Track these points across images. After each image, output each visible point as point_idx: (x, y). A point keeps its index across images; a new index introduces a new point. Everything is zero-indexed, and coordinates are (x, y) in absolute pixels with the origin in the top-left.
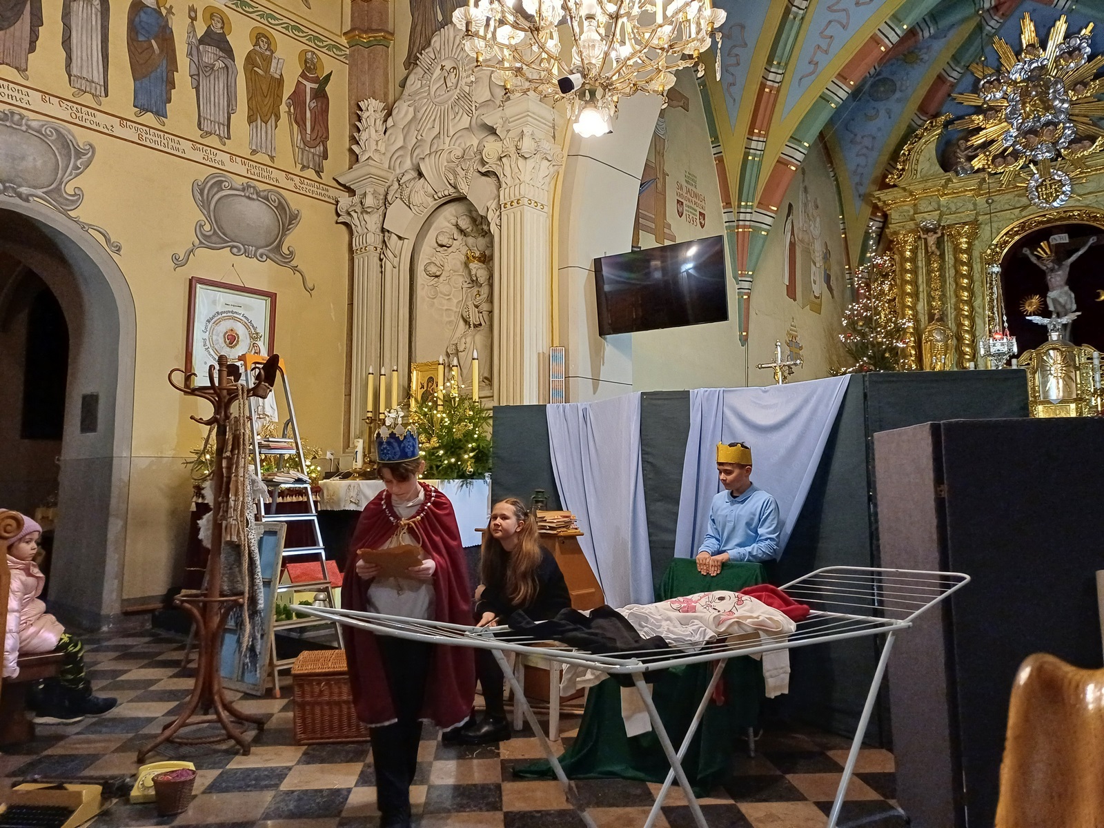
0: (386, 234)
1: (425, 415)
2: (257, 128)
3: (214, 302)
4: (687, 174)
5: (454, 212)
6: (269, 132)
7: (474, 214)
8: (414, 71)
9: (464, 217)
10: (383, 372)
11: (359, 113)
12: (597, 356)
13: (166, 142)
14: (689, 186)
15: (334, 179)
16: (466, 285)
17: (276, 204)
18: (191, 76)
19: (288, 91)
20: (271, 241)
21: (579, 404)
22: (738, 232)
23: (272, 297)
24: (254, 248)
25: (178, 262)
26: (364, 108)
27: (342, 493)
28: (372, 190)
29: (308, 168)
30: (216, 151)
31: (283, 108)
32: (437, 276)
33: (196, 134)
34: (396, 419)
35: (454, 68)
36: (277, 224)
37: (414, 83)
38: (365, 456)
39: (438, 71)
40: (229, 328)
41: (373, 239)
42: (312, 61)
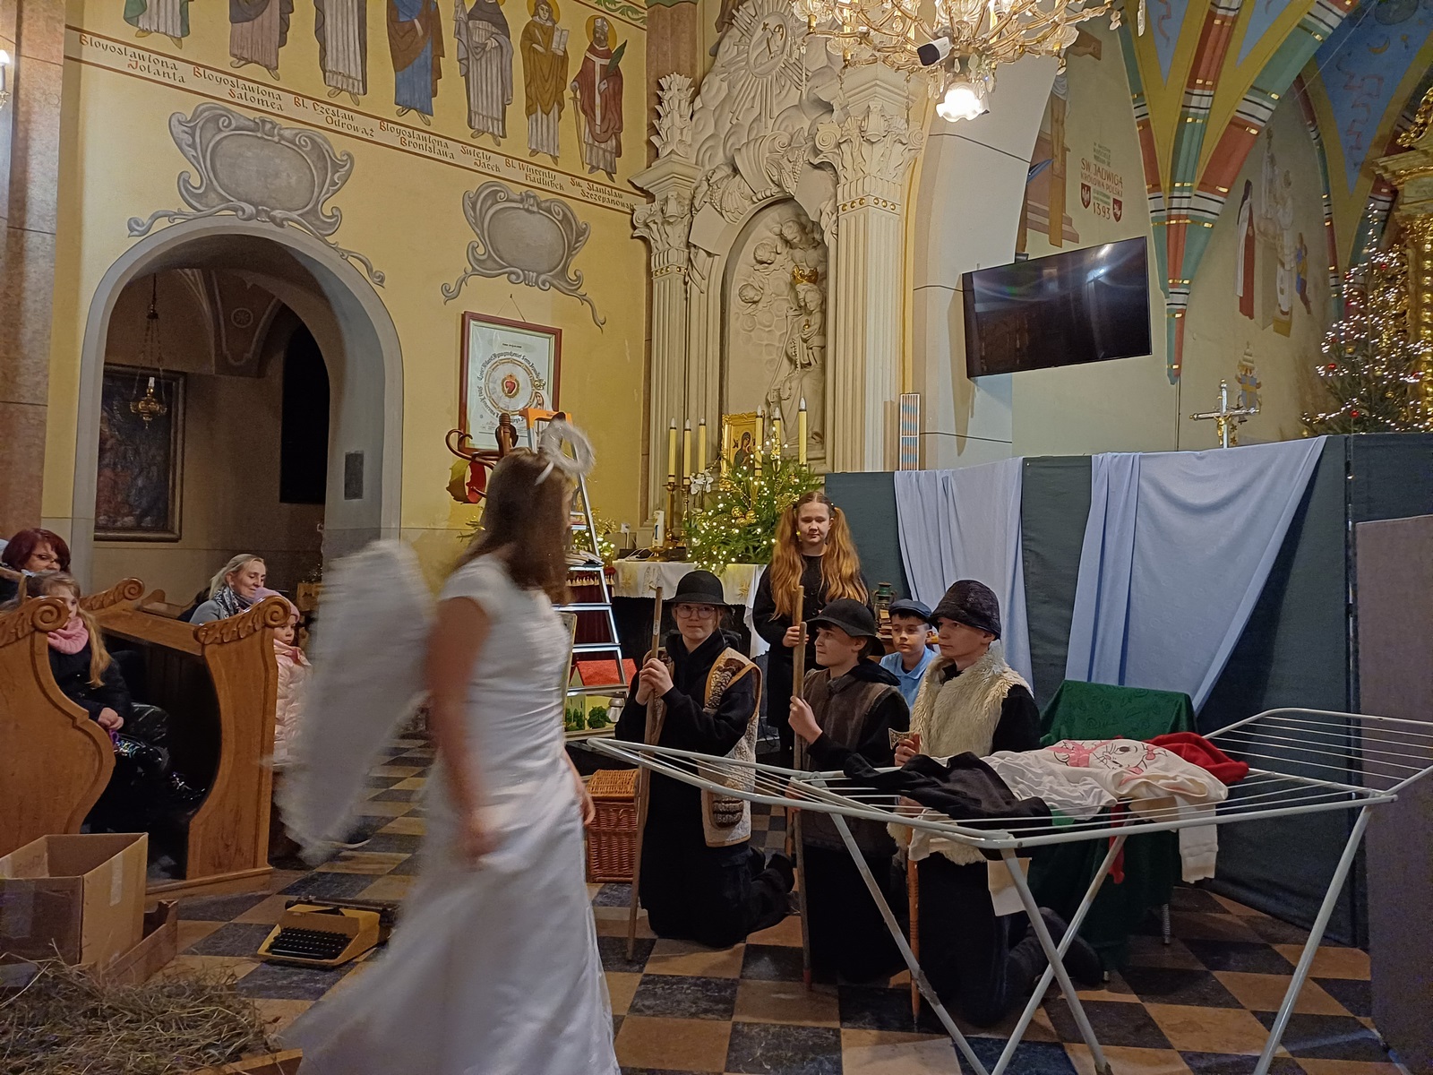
0: (693, 249)
1: (739, 482)
2: (537, 121)
3: (490, 342)
4: (1097, 147)
5: (778, 219)
6: (551, 125)
7: (803, 219)
8: (729, 34)
9: (791, 224)
10: (687, 427)
11: (660, 93)
12: (963, 404)
13: (431, 145)
14: (1099, 164)
15: (629, 181)
16: (791, 313)
17: (560, 218)
18: (459, 61)
19: (574, 69)
20: (554, 265)
21: (938, 472)
22: (1170, 224)
23: (557, 334)
24: (535, 274)
25: (449, 295)
26: (665, 87)
27: (640, 577)
28: (675, 194)
29: (598, 168)
30: (490, 154)
31: (568, 93)
32: (754, 302)
33: (466, 134)
34: (703, 486)
35: (780, 26)
36: (561, 242)
37: (728, 50)
38: (666, 531)
39: (759, 32)
40: (508, 373)
41: (677, 257)
42: (603, 30)
